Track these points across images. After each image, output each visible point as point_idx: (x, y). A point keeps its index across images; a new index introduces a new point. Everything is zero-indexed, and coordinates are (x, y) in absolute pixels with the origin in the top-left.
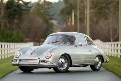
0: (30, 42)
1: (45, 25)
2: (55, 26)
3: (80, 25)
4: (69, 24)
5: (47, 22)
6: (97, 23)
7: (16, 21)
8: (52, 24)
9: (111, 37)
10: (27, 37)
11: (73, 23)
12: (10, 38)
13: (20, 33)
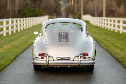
0: (46, 15)
1: (56, 5)
2: (62, 5)
3: (77, 5)
4: (70, 4)
5: (57, 2)
6: (87, 3)
7: (38, 2)
8: (60, 4)
9: (96, 12)
10: (45, 12)
11: (73, 4)
12: (34, 12)
13: (40, 10)
